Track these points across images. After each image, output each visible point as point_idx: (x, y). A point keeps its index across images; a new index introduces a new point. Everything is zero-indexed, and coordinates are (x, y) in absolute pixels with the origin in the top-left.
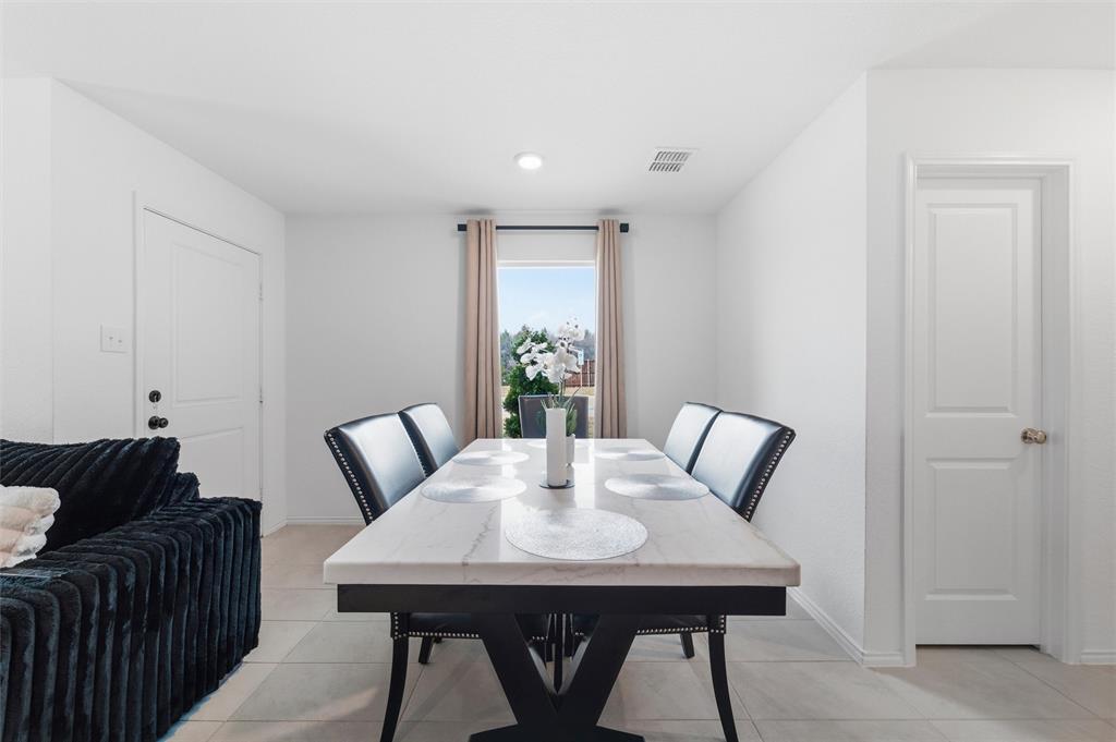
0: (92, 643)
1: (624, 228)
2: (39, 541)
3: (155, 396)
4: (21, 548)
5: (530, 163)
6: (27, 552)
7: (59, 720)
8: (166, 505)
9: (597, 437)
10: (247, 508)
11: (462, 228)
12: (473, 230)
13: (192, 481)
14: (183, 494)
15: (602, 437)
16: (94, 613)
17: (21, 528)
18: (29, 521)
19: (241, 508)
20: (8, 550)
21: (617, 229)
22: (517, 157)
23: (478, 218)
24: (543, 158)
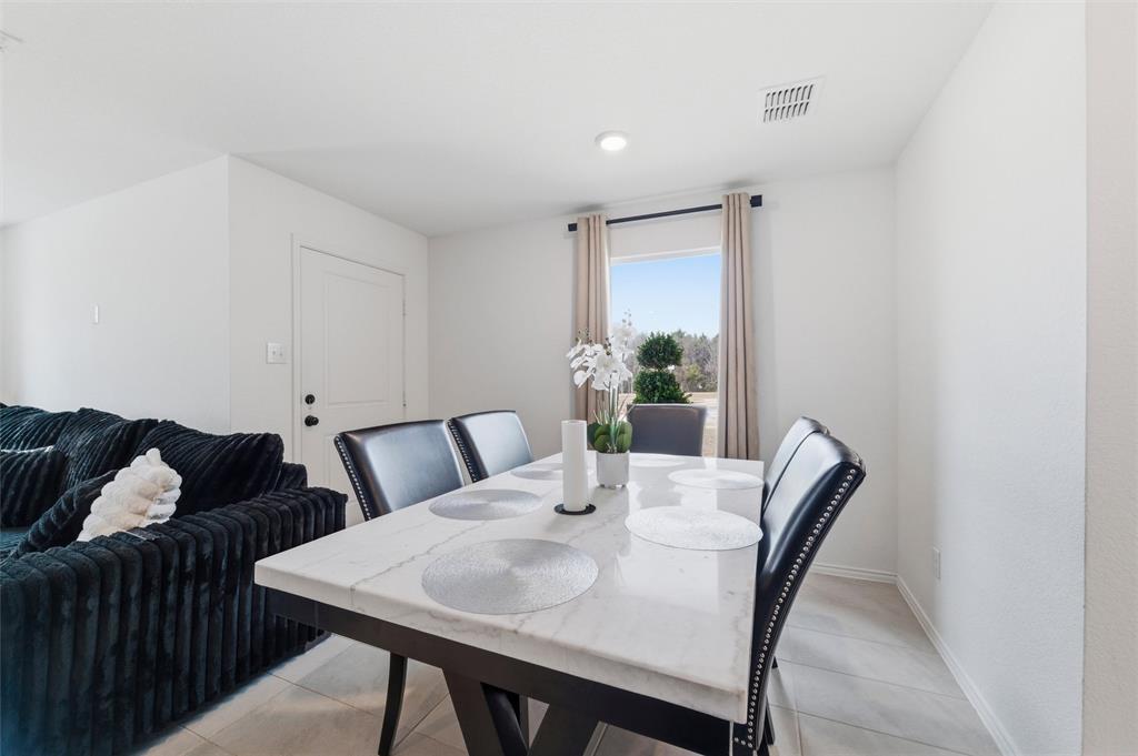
0: (171, 596)
1: (756, 201)
2: (171, 509)
3: (310, 399)
4: (151, 513)
5: (613, 144)
6: (155, 517)
7: (141, 652)
8: (276, 490)
9: (719, 456)
10: (330, 499)
11: (572, 227)
12: (582, 228)
13: (300, 472)
14: (292, 482)
15: (726, 457)
16: (172, 572)
17: (150, 497)
18: (156, 493)
19: (324, 499)
20: (143, 513)
21: (746, 204)
22: (599, 138)
23: (587, 215)
24: (625, 135)
